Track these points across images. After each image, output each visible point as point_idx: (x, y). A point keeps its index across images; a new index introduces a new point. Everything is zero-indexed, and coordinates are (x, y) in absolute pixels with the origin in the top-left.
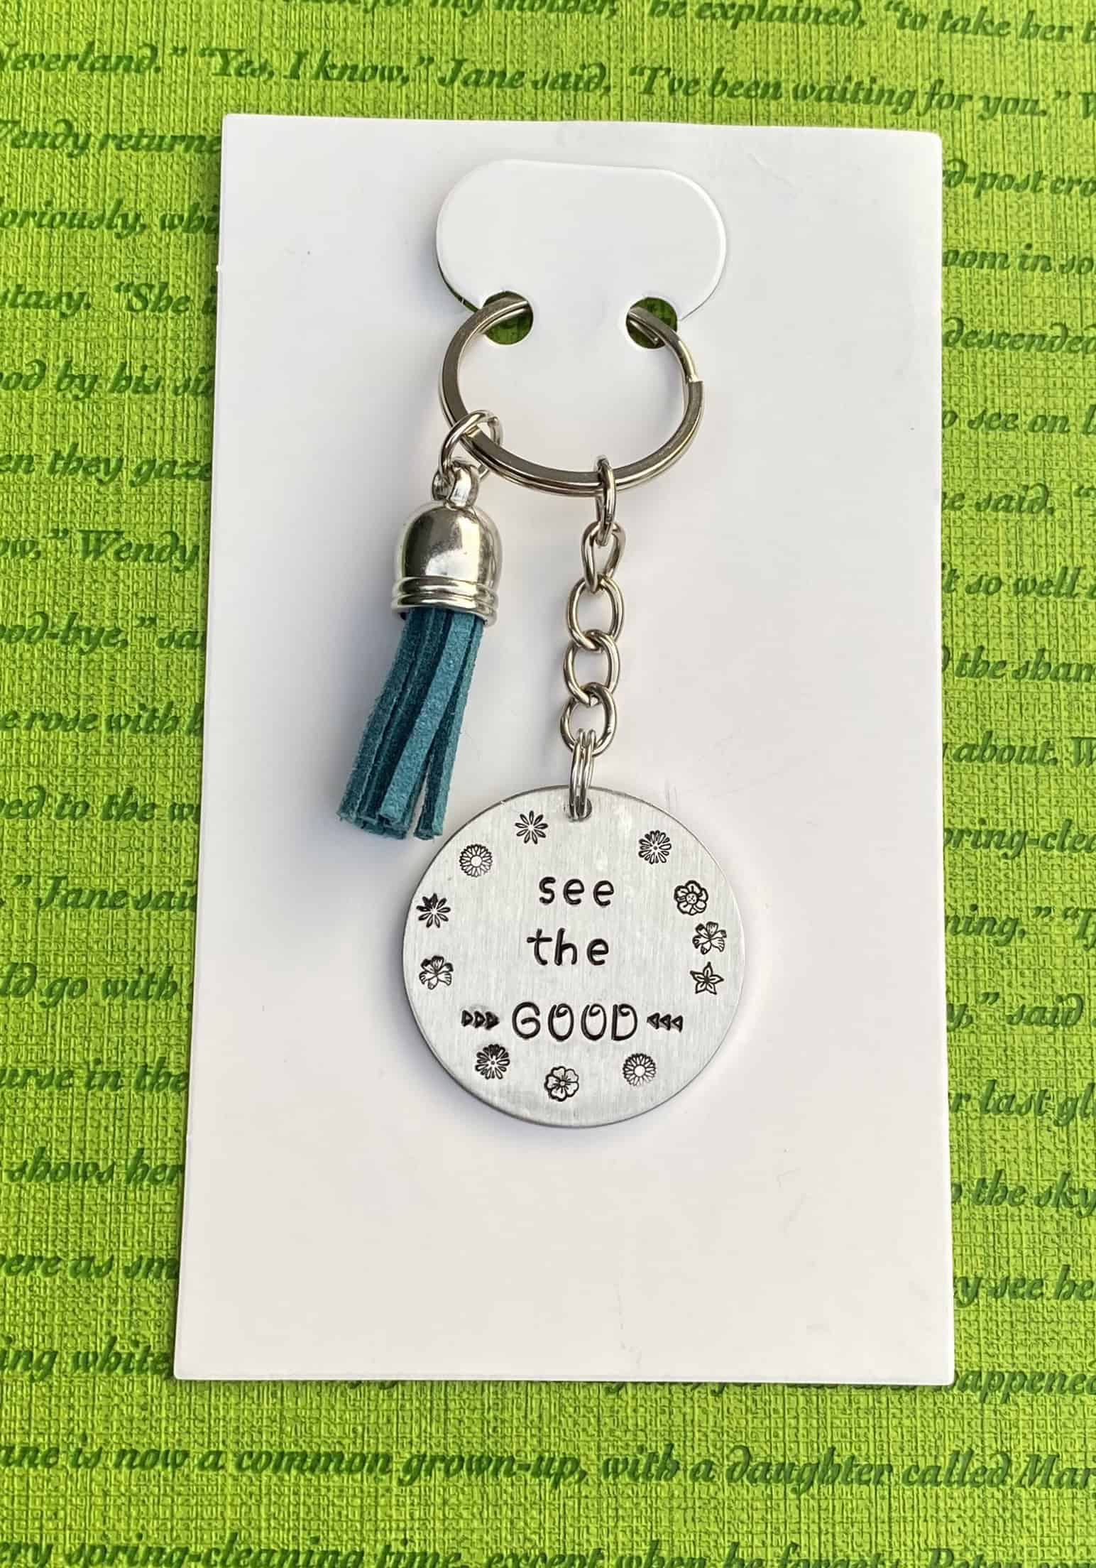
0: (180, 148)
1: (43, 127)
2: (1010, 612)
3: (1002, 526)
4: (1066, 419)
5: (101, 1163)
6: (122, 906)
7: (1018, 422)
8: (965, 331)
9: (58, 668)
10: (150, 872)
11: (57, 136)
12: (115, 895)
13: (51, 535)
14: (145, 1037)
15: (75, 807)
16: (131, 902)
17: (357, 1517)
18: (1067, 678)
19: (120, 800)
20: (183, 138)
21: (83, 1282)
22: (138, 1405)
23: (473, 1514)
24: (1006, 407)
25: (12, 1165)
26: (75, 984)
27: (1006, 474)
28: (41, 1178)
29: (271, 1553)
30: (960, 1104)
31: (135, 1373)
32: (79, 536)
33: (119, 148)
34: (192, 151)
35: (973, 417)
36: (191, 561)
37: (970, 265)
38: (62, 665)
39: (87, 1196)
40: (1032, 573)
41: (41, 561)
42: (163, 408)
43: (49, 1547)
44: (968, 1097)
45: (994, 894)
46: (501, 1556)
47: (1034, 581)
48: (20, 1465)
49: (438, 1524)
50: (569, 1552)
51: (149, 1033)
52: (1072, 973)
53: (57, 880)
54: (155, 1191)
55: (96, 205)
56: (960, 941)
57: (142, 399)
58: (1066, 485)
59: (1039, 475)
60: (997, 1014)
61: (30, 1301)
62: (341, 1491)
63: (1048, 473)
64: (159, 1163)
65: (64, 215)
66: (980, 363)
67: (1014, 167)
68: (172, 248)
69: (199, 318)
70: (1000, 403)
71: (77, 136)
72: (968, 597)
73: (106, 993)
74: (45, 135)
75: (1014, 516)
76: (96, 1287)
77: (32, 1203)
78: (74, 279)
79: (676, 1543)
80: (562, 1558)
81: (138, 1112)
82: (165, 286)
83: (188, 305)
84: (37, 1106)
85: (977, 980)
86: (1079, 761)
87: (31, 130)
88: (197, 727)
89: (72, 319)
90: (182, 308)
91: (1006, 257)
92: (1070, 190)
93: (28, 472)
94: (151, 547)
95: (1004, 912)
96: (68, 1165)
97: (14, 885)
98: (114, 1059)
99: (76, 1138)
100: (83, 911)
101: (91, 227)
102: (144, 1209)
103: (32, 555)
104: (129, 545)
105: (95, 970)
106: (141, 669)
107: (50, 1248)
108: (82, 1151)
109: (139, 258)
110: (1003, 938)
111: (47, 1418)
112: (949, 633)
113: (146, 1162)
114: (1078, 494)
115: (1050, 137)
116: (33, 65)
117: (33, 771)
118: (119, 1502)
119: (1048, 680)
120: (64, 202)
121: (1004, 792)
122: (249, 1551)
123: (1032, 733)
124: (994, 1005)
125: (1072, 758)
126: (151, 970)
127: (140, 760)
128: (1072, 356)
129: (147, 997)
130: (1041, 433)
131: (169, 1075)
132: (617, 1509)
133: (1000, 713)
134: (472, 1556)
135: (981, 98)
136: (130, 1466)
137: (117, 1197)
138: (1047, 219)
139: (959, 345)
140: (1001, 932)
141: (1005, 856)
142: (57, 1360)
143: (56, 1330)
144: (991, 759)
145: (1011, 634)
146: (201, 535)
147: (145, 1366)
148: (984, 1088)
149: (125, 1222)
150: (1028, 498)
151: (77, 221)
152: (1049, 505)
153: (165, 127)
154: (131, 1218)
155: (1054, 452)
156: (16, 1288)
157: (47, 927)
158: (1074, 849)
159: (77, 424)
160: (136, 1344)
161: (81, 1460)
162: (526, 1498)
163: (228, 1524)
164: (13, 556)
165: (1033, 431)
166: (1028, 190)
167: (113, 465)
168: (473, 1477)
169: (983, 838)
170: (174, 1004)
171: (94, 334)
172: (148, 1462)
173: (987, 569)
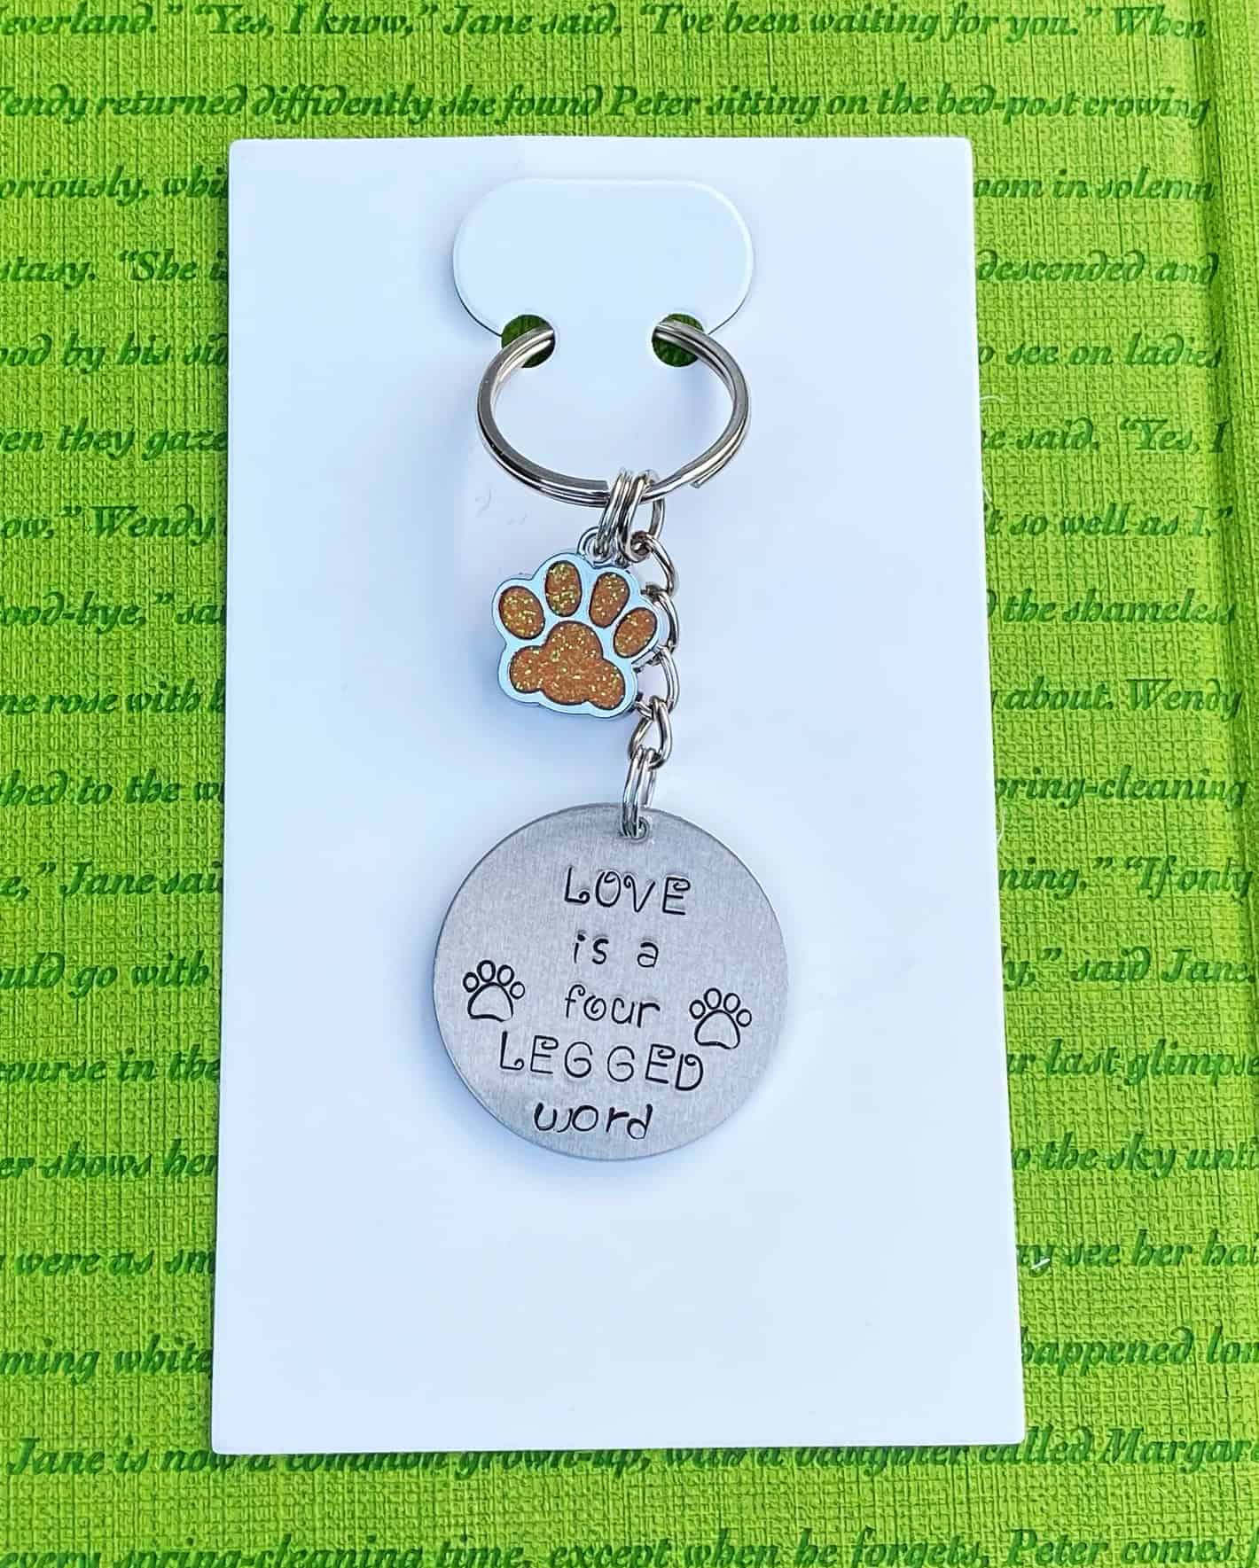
0: (180, 109)
1: (38, 94)
2: (1058, 552)
3: (1045, 462)
4: (1108, 350)
5: (137, 1156)
6: (149, 890)
7: (1057, 355)
8: (999, 263)
9: (76, 649)
10: (176, 854)
11: (52, 101)
12: (142, 879)
13: (63, 512)
14: (178, 1024)
15: (98, 790)
16: (158, 888)
17: (415, 1513)
18: (1120, 619)
19: (143, 782)
20: (183, 100)
21: (125, 1280)
22: (184, 1405)
23: (534, 1507)
24: (1045, 340)
25: (46, 1161)
26: (104, 972)
27: (1048, 409)
28: (76, 1173)
29: (326, 1553)
30: (1025, 1066)
31: (179, 1372)
32: (93, 513)
33: (117, 112)
34: (193, 113)
35: (1010, 352)
36: (208, 534)
37: (1001, 195)
38: (80, 645)
39: (124, 1190)
40: (1078, 510)
41: (54, 540)
42: (173, 378)
43: (97, 1556)
44: (1033, 1058)
45: (1052, 845)
46: (564, 1551)
47: (1082, 519)
48: (65, 1471)
49: (497, 1518)
50: (635, 1544)
51: (182, 1020)
52: (1136, 925)
53: (82, 867)
54: (194, 1182)
55: (96, 171)
56: (1018, 896)
57: (152, 370)
58: (1111, 418)
59: (1082, 409)
60: (1060, 971)
61: (70, 1301)
62: (397, 1487)
63: (1090, 405)
64: (197, 1154)
65: (63, 184)
66: (1015, 296)
67: (1044, 90)
68: (176, 214)
69: (206, 285)
70: (1041, 336)
71: (73, 101)
72: (1013, 539)
73: (136, 981)
74: (40, 101)
75: (1059, 453)
76: (136, 1284)
77: (68, 1200)
78: (77, 249)
79: (746, 1530)
80: (628, 1550)
81: (174, 1102)
82: (170, 253)
83: (195, 271)
84: (70, 1099)
85: (1038, 935)
86: (1136, 704)
87: (25, 96)
88: (219, 705)
89: (74, 291)
90: (189, 275)
91: (1040, 184)
92: (1105, 110)
93: (37, 449)
94: (166, 521)
95: (1064, 864)
96: (103, 1160)
97: (38, 873)
98: (147, 1048)
99: (110, 1131)
100: (110, 897)
101: (92, 195)
102: (184, 1201)
103: (45, 534)
104: (144, 520)
105: (124, 957)
106: (160, 646)
107: (88, 1245)
108: (118, 1145)
109: (143, 225)
110: (1064, 890)
111: (91, 1421)
112: (994, 575)
113: (184, 1153)
114: (1123, 427)
115: (1081, 57)
116: (24, 29)
117: (53, 755)
118: (168, 1506)
119: (1100, 621)
120: (62, 172)
121: (1059, 739)
122: (304, 1553)
123: (1085, 678)
124: (1057, 962)
125: (1129, 702)
126: (182, 957)
127: (163, 739)
128: (1112, 283)
129: (179, 984)
130: (1082, 365)
131: (203, 1063)
132: (683, 1497)
133: (1051, 657)
134: (535, 1550)
135: (1008, 19)
136: (178, 1468)
137: (156, 1190)
138: (1082, 143)
139: (993, 278)
140: (1061, 885)
141: (1063, 805)
142: (99, 1361)
143: (98, 1332)
144: (1043, 704)
145: (1060, 575)
146: (217, 507)
147: (190, 1365)
148: (1050, 1048)
149: (165, 1216)
150: (1072, 433)
151: (77, 189)
152: (1093, 440)
153: (164, 89)
154: (170, 1211)
155: (1097, 385)
156: (55, 1287)
157: (74, 915)
158: (1135, 796)
159: (85, 398)
160: (180, 1341)
161: (127, 1465)
162: (588, 1489)
163: (281, 1525)
164: (25, 536)
165: (1075, 363)
166: (1060, 114)
167: (124, 439)
168: (533, 1469)
169: (1039, 788)
170: (206, 989)
171: (100, 305)
172: (196, 1464)
173: (1031, 508)
